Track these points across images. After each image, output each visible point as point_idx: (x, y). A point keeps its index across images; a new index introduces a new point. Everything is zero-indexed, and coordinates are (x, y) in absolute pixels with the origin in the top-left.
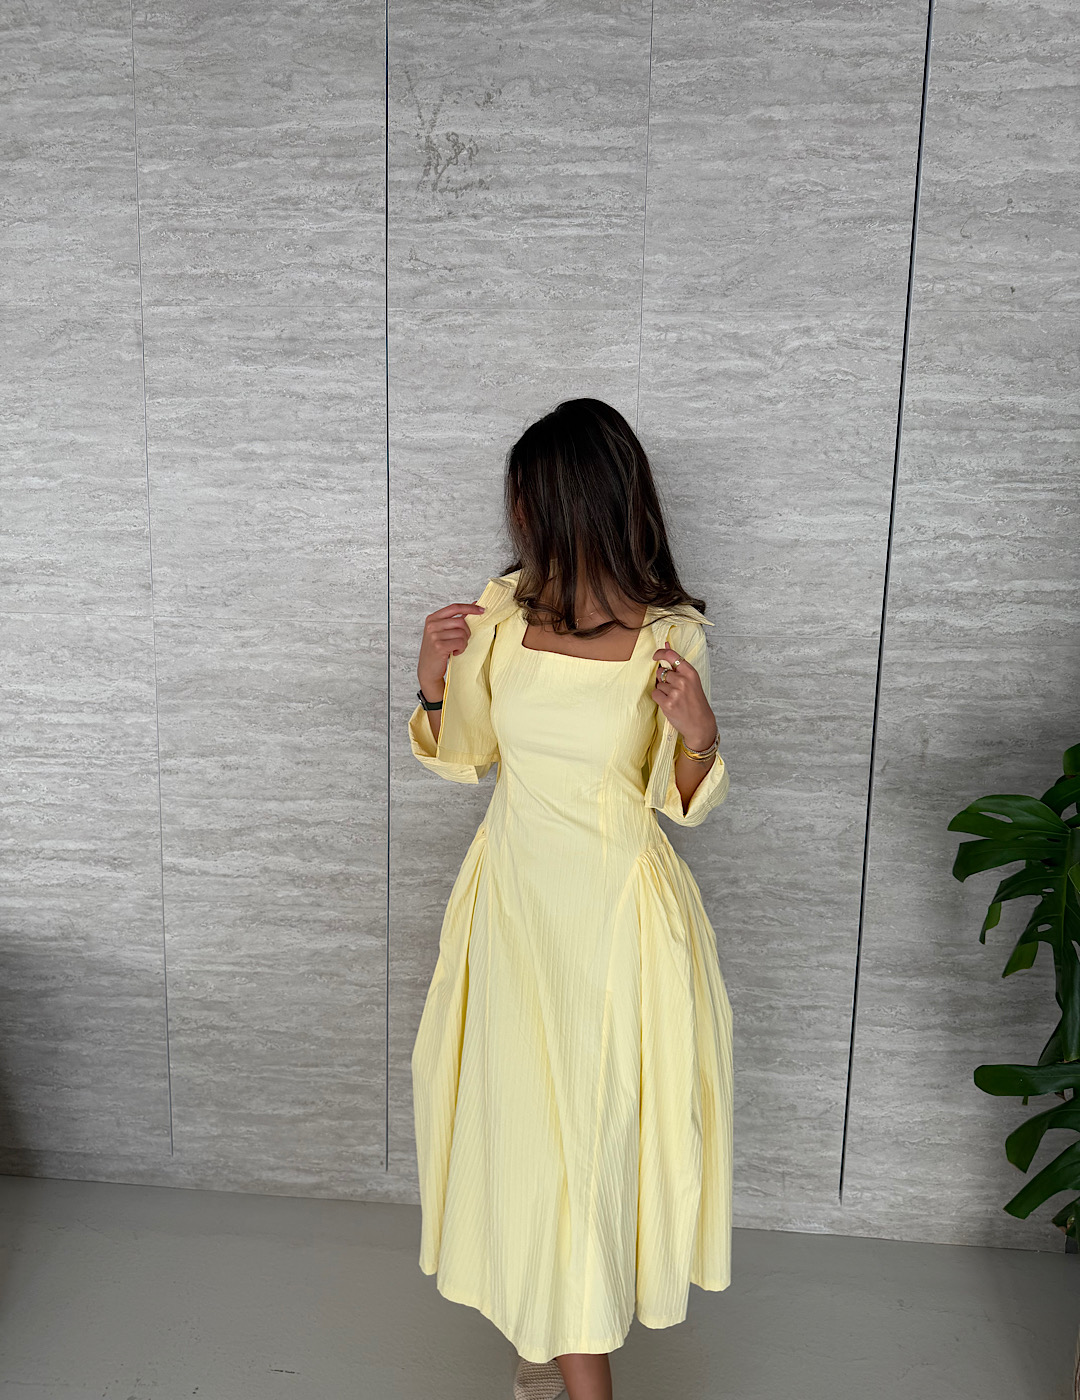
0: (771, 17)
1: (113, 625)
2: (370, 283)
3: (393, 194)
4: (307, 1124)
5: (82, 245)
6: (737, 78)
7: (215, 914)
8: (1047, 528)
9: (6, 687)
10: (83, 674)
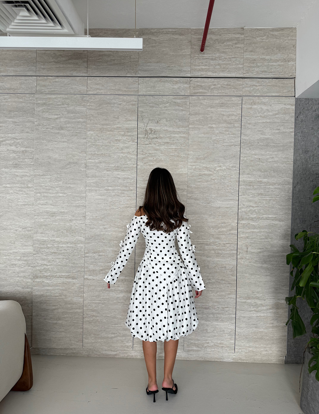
0: (212, 108)
1: (76, 225)
2: (134, 156)
3: (139, 139)
4: (115, 339)
5: (74, 147)
6: (206, 119)
7: (95, 289)
8: (269, 205)
9: (51, 239)
10: (69, 236)
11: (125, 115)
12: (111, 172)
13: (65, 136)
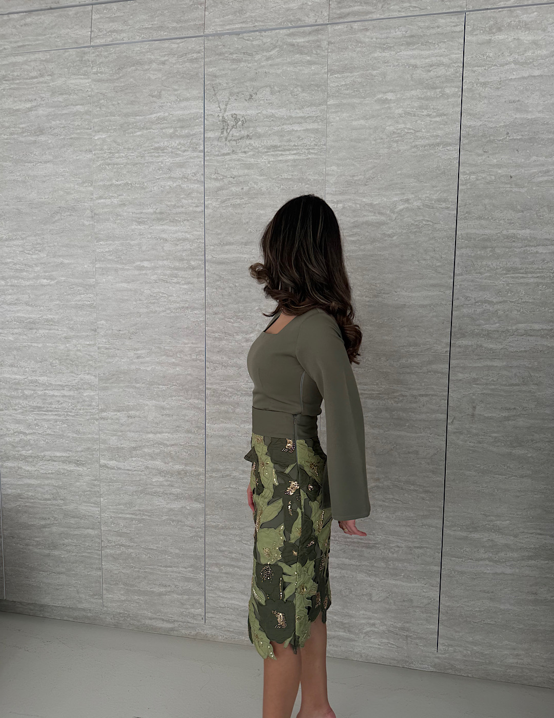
0: (385, 51)
1: (79, 348)
2: (196, 186)
3: (207, 143)
4: (166, 596)
5: (67, 172)
6: (369, 81)
7: (124, 489)
8: (535, 297)
9: (30, 378)
10: (65, 372)
11: (176, 87)
12: (147, 227)
13: (48, 149)
